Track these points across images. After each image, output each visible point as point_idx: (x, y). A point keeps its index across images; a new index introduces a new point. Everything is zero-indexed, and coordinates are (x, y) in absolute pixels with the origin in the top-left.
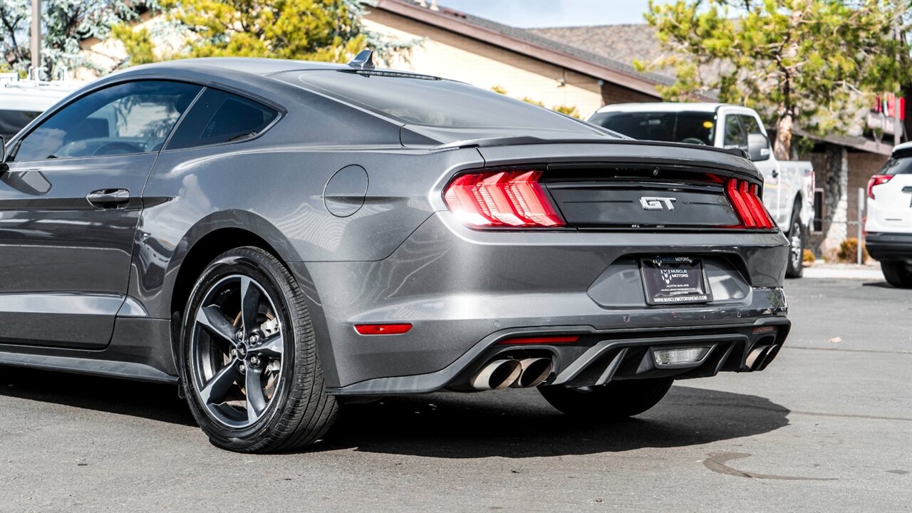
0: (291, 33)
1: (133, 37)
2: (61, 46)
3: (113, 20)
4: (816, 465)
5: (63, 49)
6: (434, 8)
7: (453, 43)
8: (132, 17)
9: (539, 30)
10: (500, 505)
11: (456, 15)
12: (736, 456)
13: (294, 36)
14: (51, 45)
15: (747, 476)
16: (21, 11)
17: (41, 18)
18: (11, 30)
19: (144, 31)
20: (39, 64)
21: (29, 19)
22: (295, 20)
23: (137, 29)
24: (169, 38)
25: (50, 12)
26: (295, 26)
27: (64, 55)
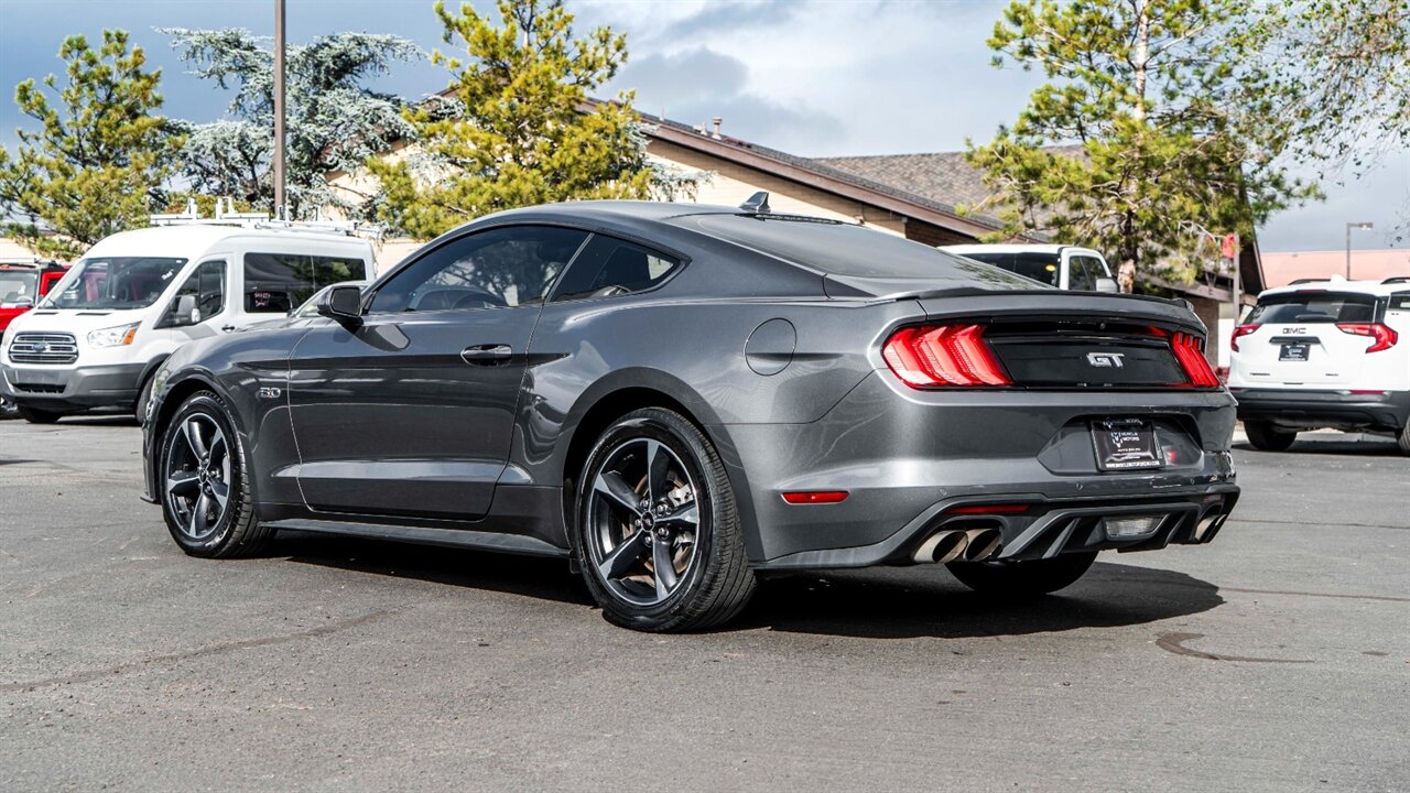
0: (570, 166)
1: (392, 172)
2: (307, 182)
3: (364, 151)
4: (1282, 647)
5: (309, 185)
6: (716, 137)
7: (738, 175)
8: (386, 148)
9: (827, 160)
10: (962, 689)
11: (740, 144)
12: (1189, 636)
13: (574, 169)
14: (295, 179)
15: (1212, 657)
16: (262, 144)
17: (285, 152)
18: (251, 164)
19: (403, 165)
20: (284, 202)
21: (271, 152)
22: (575, 152)
23: (392, 160)
24: (426, 172)
25: (295, 144)
26: (574, 158)
27: (311, 191)
